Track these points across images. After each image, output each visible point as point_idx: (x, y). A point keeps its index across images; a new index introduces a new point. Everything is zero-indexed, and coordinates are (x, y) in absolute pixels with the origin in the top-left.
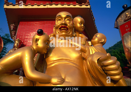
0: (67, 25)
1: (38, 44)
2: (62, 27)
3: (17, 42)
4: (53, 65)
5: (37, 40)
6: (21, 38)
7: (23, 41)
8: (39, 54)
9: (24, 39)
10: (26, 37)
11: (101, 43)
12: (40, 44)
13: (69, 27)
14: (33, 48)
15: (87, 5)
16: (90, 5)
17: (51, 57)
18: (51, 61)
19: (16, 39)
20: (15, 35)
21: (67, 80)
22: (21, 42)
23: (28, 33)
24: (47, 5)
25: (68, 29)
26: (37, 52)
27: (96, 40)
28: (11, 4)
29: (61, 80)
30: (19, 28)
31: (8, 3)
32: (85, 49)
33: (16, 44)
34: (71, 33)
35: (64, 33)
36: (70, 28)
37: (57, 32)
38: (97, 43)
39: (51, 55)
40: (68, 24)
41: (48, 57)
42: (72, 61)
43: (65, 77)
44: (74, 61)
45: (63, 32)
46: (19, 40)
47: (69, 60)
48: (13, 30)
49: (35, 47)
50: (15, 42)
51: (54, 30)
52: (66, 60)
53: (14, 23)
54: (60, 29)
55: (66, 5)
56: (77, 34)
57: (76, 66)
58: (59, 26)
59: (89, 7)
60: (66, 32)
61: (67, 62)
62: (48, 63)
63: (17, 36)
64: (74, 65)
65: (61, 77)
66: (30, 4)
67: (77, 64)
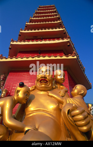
0: (46, 78)
1: (18, 95)
2: (42, 80)
3: (4, 92)
4: (31, 115)
5: (18, 91)
6: (8, 89)
7: (10, 92)
8: (21, 104)
9: (11, 89)
10: (13, 88)
11: (81, 94)
12: (21, 95)
13: (48, 79)
14: (14, 98)
15: (73, 56)
16: (76, 56)
17: (30, 107)
18: (30, 112)
19: (4, 89)
20: (3, 86)
21: (40, 130)
22: (8, 92)
23: (16, 84)
24: (35, 58)
25: (47, 81)
26: (17, 102)
27: (76, 91)
28: (4, 58)
29: (34, 129)
30: (8, 79)
31: (2, 57)
32: (62, 100)
33: (3, 95)
34: (50, 85)
35: (43, 86)
36: (49, 81)
37: (38, 85)
38: (77, 94)
39: (30, 106)
40: (48, 77)
41: (28, 107)
42: (49, 112)
43: (38, 127)
44: (51, 112)
45: (43, 84)
46: (7, 90)
47: (46, 111)
48: (2, 81)
49: (16, 98)
50: (2, 92)
51: (36, 82)
52: (43, 110)
53: (5, 74)
54: (40, 81)
55: (53, 57)
56: (58, 86)
57: (52, 118)
58: (39, 79)
59: (75, 57)
60: (45, 84)
61: (44, 113)
62: (27, 113)
63: (5, 86)
64: (50, 116)
65: (35, 126)
66: (20, 57)
67: (54, 115)
